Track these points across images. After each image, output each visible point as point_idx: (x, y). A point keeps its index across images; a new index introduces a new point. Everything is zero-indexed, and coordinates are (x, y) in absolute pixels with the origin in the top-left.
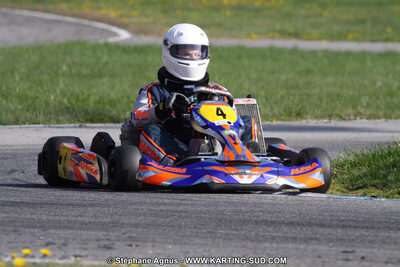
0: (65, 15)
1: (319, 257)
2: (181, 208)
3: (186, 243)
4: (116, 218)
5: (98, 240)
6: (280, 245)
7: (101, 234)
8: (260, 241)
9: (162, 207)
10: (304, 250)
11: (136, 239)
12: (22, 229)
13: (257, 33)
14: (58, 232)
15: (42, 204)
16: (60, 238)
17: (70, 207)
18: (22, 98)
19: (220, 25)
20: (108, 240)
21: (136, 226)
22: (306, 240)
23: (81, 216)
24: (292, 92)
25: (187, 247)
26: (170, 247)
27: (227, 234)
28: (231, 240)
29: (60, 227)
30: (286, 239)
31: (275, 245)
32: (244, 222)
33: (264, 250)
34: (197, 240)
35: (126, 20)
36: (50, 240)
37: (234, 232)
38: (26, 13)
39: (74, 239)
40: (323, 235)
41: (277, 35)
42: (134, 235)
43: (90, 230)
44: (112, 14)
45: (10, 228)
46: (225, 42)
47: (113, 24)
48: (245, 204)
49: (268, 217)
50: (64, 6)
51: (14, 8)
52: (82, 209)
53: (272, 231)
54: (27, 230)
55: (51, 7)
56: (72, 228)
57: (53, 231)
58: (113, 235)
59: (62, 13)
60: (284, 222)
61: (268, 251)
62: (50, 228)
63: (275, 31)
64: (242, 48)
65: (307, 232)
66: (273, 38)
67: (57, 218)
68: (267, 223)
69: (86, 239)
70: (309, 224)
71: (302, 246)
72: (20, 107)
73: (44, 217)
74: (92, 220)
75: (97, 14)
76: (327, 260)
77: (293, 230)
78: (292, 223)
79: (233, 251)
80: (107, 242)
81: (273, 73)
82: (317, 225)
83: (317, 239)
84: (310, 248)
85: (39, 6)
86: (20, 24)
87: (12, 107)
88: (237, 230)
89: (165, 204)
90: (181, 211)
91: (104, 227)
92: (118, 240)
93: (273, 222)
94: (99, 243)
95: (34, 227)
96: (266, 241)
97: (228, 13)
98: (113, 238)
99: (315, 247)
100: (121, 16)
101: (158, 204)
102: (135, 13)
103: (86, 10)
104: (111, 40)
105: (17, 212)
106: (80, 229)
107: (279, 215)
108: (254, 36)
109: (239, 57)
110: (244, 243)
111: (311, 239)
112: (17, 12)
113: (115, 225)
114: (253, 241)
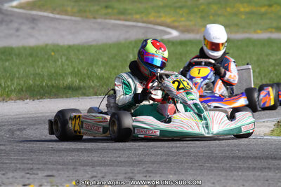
0: (138, 22)
1: (267, 180)
2: (186, 150)
3: (183, 174)
4: (142, 158)
5: (126, 173)
6: (244, 173)
7: (128, 169)
8: (232, 171)
9: (174, 150)
10: (259, 176)
11: (151, 172)
12: (79, 167)
13: (261, 30)
14: (102, 168)
15: (96, 150)
16: (101, 173)
17: (114, 152)
18: (100, 78)
19: (237, 25)
20: (133, 173)
21: (153, 163)
22: (261, 169)
23: (120, 157)
24: (277, 68)
25: (183, 176)
26: (171, 176)
27: (211, 167)
28: (212, 170)
29: (104, 165)
30: (249, 169)
31: (240, 173)
32: (224, 158)
33: (232, 177)
34: (191, 172)
35: (176, 24)
36: (95, 174)
37: (216, 165)
38: (113, 21)
39: (110, 173)
40: (274, 165)
41: (273, 30)
42: (150, 169)
43: (124, 166)
44: (168, 20)
45: (72, 167)
46: (239, 36)
47: (168, 26)
48: (228, 145)
49: (241, 154)
50: (138, 16)
51: (105, 19)
52: (122, 152)
53: (241, 164)
54: (82, 168)
55: (129, 17)
56: (111, 165)
57: (98, 168)
58: (136, 169)
59: (136, 21)
60: (250, 157)
61: (234, 177)
62: (97, 166)
63: (272, 28)
64: (249, 40)
65: (264, 163)
66: (271, 32)
67: (104, 159)
68: (240, 158)
69: (118, 173)
70: (267, 158)
71: (258, 174)
72: (98, 85)
73: (96, 159)
74: (126, 159)
75: (159, 20)
76: (272, 182)
77: (255, 162)
78: (256, 158)
79: (211, 178)
80: (131, 175)
81: (267, 55)
82: (271, 158)
83: (269, 168)
84: (263, 174)
85: (122, 17)
86: (109, 29)
87: (93, 85)
88: (218, 164)
89: (177, 147)
90: (186, 152)
91: (132, 164)
92: (139, 173)
93: (243, 157)
94: (126, 175)
95: (88, 165)
96: (235, 170)
97: (243, 17)
98: (136, 172)
99: (266, 174)
100: (174, 21)
101: (172, 147)
102: (183, 19)
103: (152, 19)
104: (166, 37)
105: (79, 156)
106: (117, 166)
107: (249, 152)
108: (259, 31)
109: (247, 46)
110: (220, 173)
111: (265, 168)
112: (108, 21)
113: (140, 162)
114: (226, 171)
